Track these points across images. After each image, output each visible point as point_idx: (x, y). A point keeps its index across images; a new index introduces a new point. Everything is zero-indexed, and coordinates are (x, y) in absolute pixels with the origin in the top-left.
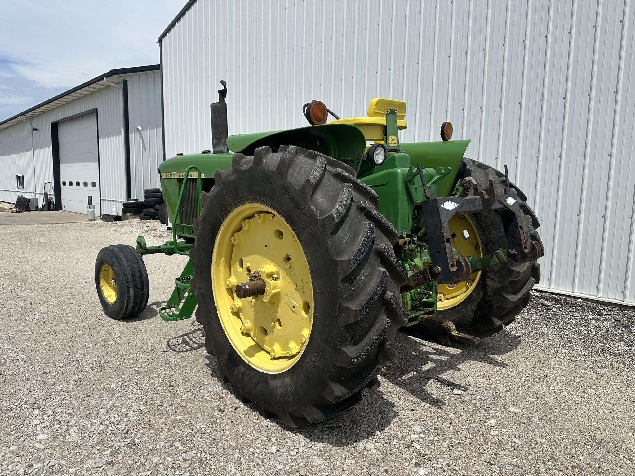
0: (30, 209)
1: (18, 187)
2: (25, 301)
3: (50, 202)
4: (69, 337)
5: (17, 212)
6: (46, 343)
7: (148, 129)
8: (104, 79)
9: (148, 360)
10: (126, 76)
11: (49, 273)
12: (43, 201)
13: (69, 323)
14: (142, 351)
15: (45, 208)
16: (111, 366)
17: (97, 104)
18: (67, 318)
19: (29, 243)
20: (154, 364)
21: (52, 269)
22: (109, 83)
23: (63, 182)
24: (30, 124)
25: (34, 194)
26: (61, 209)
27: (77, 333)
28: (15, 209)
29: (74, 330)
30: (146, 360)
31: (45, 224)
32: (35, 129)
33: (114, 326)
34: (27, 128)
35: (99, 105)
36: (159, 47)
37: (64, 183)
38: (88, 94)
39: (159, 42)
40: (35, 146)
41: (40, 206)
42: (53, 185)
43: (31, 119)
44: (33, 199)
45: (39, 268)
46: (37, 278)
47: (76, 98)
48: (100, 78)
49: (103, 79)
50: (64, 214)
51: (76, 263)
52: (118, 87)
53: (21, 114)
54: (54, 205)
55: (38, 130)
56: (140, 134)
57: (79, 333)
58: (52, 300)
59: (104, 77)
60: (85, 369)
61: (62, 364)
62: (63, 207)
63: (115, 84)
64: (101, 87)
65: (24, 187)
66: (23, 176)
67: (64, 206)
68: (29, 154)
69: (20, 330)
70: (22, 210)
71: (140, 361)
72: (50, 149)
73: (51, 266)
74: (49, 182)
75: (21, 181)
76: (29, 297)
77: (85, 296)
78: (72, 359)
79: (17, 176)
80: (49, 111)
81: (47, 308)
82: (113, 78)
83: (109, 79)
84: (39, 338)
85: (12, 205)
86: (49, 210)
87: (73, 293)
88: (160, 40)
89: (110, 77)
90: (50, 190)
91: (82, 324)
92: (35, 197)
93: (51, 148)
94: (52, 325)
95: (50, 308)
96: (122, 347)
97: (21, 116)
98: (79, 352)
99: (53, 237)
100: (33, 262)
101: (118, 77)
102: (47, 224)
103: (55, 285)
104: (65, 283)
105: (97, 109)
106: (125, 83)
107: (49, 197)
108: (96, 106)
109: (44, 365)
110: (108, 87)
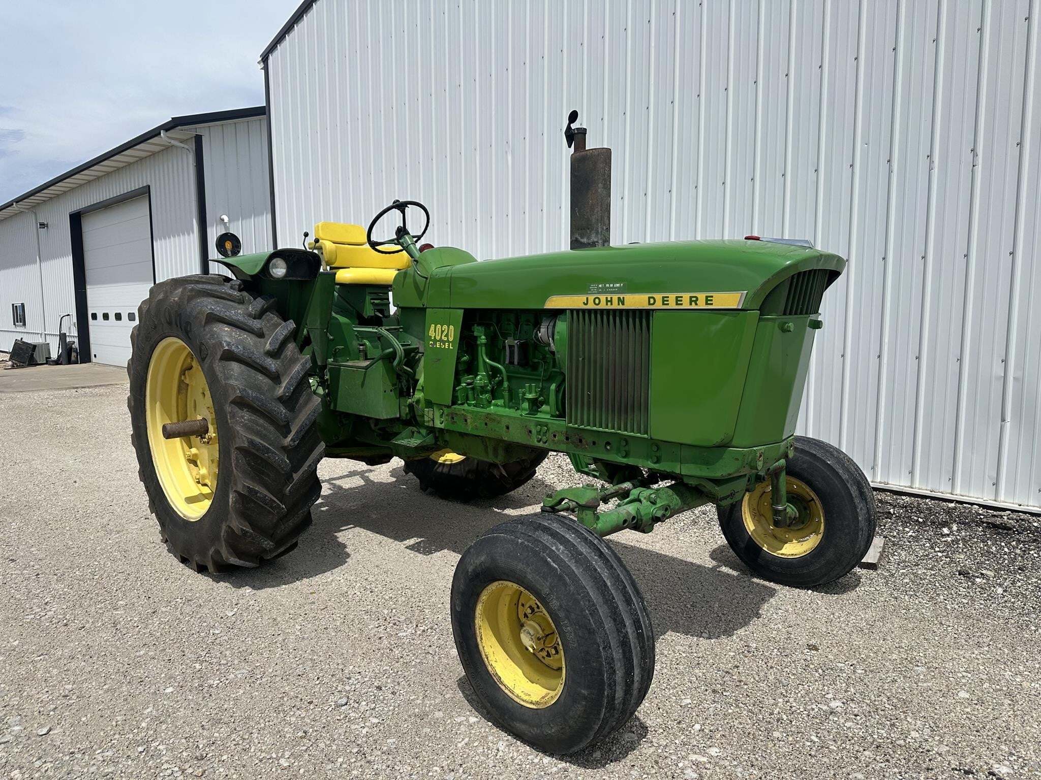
0: (37, 361)
1: (14, 324)
2: (25, 569)
3: (71, 348)
4: (121, 665)
5: (13, 367)
6: (69, 687)
7: (239, 220)
8: (162, 134)
9: (305, 732)
10: (201, 129)
11: (72, 498)
12: (59, 348)
13: (118, 627)
14: (288, 703)
15: (61, 359)
16: (225, 757)
17: (149, 179)
18: (115, 612)
19: (34, 431)
20: (322, 745)
21: (78, 488)
22: (170, 141)
23: (92, 314)
24: (33, 216)
25: (43, 336)
26: (89, 361)
27: (138, 654)
28: (10, 363)
29: (130, 646)
30: (301, 734)
31: (62, 389)
32: (43, 225)
33: (217, 632)
34: (29, 224)
35: (153, 180)
36: (263, 71)
37: (94, 316)
38: (132, 161)
39: (264, 62)
40: (42, 255)
41: (54, 356)
42: (75, 320)
43: (34, 208)
44: (42, 345)
45: (52, 486)
46: (49, 511)
47: (112, 169)
48: (154, 133)
49: (160, 134)
50: (97, 368)
51: (123, 472)
52: (186, 146)
53: (18, 200)
54: (77, 353)
55: (47, 227)
56: (225, 227)
57: (142, 653)
58: (81, 563)
59: (162, 131)
60: (165, 766)
61: (110, 753)
62: (93, 356)
63: (181, 142)
64: (157, 149)
65: (24, 324)
66: (23, 305)
67: (95, 356)
68: (33, 269)
69: (14, 650)
70: (22, 364)
71: (288, 736)
72: (69, 260)
73: (75, 482)
74: (68, 315)
75: (19, 315)
76: (34, 557)
77: (146, 553)
78: (131, 736)
79: (13, 305)
80: (65, 192)
81: (71, 586)
82: (176, 133)
83: (169, 134)
84: (55, 671)
85: (4, 354)
86: (69, 362)
87: (122, 544)
88: (265, 59)
89: (172, 131)
90: (70, 328)
91: (146, 628)
92: (44, 341)
93: (71, 258)
94: (83, 632)
95: (76, 587)
96: (241, 692)
97: (17, 202)
98: (146, 712)
99: (79, 418)
100: (41, 474)
101: (185, 130)
102: (66, 389)
103: (84, 526)
104: (105, 521)
105: (149, 186)
106: (198, 140)
107: (68, 340)
108: (147, 182)
109: (67, 758)
110: (168, 148)
